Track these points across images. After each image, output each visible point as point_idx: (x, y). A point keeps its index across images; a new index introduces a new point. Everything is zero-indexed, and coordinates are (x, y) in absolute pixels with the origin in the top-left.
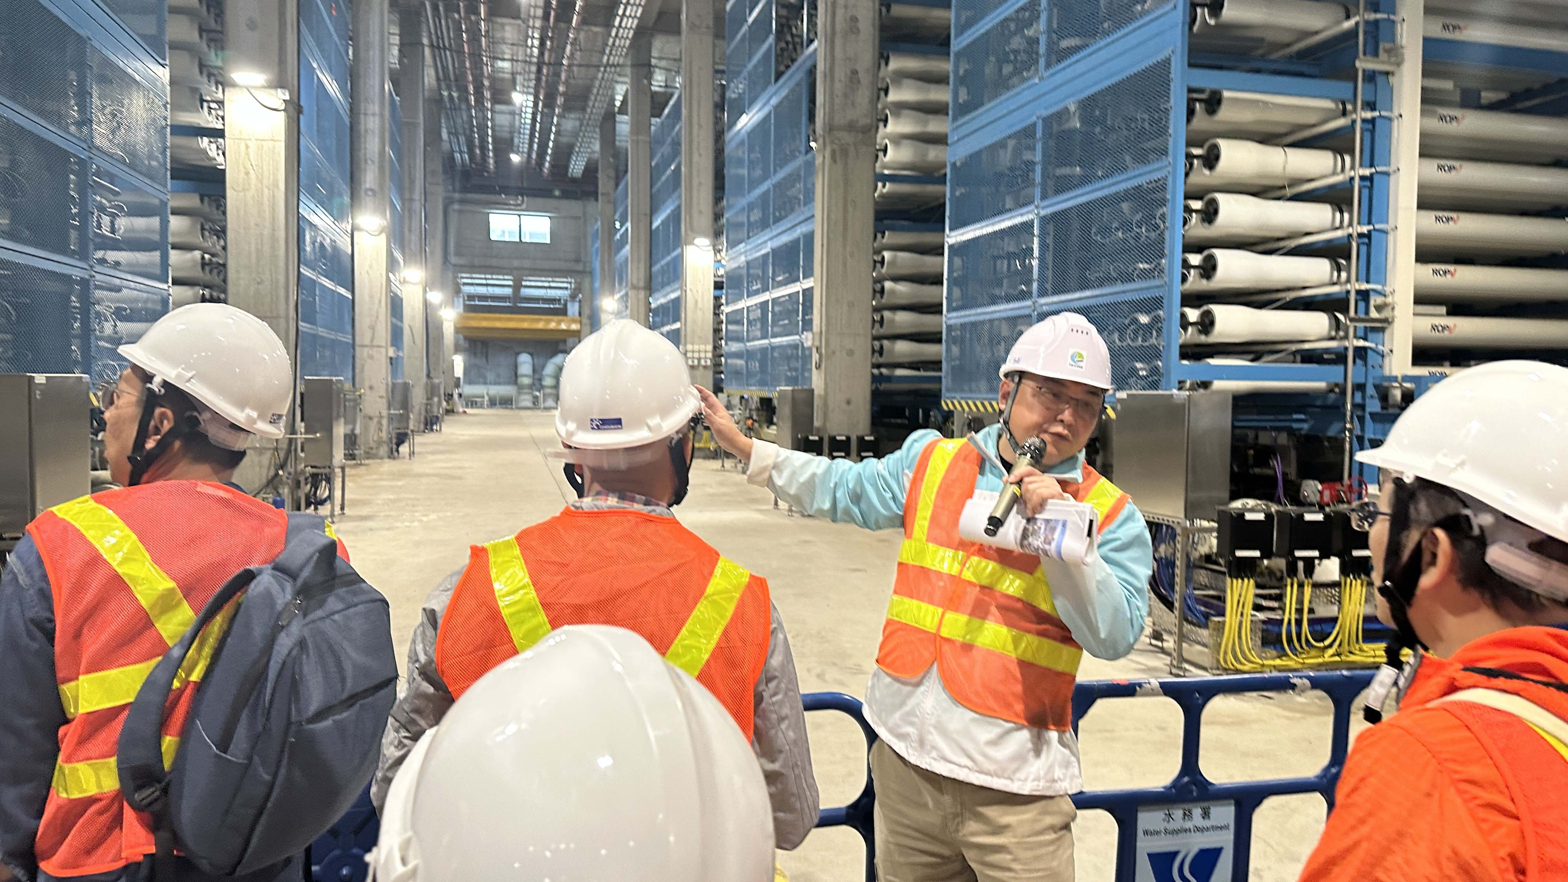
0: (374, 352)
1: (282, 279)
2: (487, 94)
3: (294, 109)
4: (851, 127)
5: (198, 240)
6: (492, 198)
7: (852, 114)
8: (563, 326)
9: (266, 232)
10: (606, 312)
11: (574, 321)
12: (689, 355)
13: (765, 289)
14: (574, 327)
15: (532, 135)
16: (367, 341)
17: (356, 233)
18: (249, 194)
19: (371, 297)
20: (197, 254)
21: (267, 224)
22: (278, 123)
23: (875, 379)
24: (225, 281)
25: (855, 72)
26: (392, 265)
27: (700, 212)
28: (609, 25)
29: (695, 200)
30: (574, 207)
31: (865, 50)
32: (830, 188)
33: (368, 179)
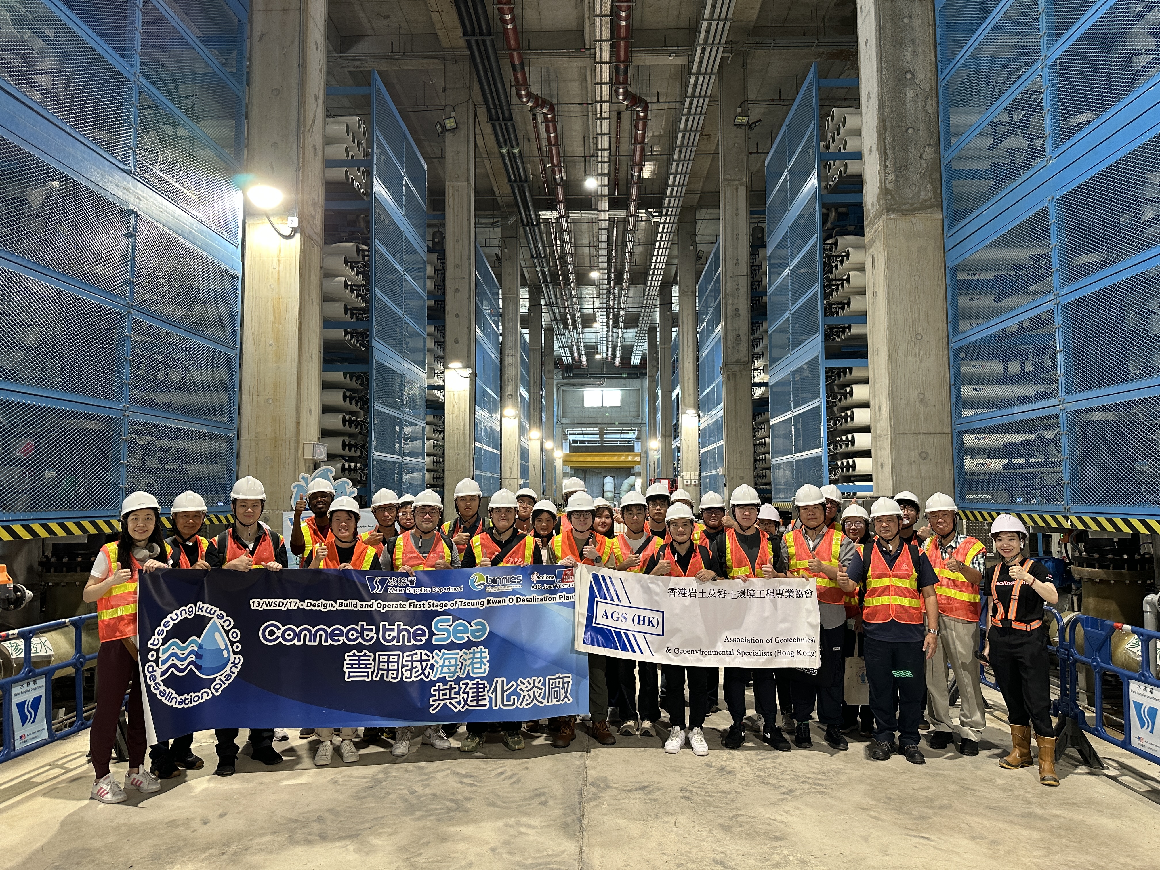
0: (511, 482)
1: (467, 452)
2: (579, 325)
3: (474, 375)
4: (737, 362)
5: (432, 435)
6: (586, 380)
7: (737, 356)
8: (630, 459)
9: (461, 432)
10: (652, 449)
11: (636, 455)
12: (685, 478)
13: (715, 442)
14: (637, 459)
15: (607, 344)
16: (508, 476)
17: (503, 419)
18: (455, 415)
19: (510, 452)
20: (432, 441)
21: (462, 428)
22: (467, 383)
24: (443, 454)
25: (738, 335)
26: (522, 430)
27: (690, 395)
28: (645, 283)
29: (686, 388)
30: (634, 383)
31: (743, 324)
32: (728, 393)
33: (509, 389)
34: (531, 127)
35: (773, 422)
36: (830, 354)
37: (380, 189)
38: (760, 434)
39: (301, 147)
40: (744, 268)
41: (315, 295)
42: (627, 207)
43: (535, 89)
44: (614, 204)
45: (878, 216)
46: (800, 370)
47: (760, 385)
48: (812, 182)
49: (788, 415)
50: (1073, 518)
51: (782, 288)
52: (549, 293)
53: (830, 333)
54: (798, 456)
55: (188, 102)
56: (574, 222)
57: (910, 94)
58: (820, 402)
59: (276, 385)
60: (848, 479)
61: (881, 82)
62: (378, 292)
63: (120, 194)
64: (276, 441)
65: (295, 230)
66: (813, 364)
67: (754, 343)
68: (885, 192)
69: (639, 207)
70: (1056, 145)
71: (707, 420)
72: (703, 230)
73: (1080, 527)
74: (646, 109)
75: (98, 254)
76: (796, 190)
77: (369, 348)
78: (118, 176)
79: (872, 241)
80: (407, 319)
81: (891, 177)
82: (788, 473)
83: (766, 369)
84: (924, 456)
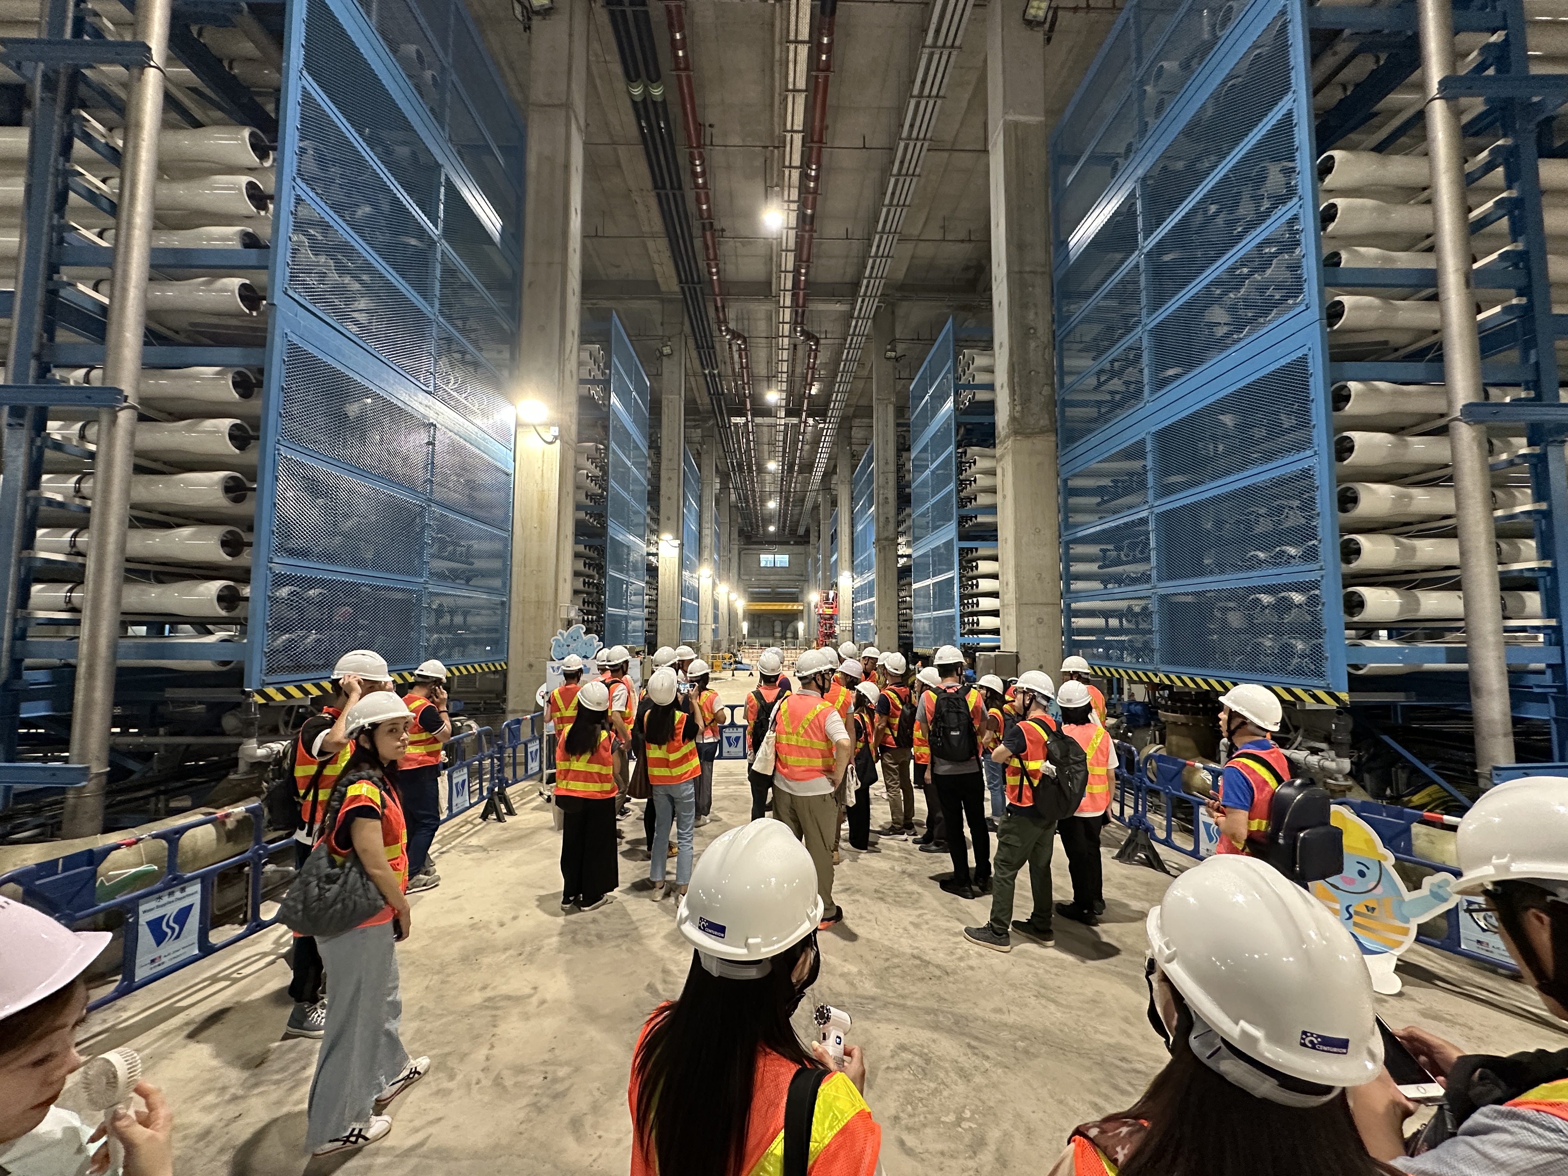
0: (707, 627)
1: (675, 606)
2: (758, 503)
3: (682, 545)
4: (886, 539)
5: (648, 592)
6: (761, 547)
7: (886, 534)
8: (795, 607)
9: (672, 590)
11: (800, 604)
12: (841, 625)
13: (867, 598)
14: (801, 607)
15: (779, 518)
16: (704, 623)
17: (700, 578)
18: (666, 575)
19: (705, 603)
20: (648, 597)
21: (673, 586)
22: (676, 551)
23: (900, 638)
24: (657, 606)
25: (887, 518)
26: (714, 585)
27: (846, 560)
28: (811, 473)
29: (844, 555)
30: (799, 549)
31: (891, 509)
32: (879, 563)
33: (706, 554)
34: (727, 354)
35: (914, 586)
36: (962, 537)
37: (614, 400)
38: (903, 594)
39: (562, 372)
40: (892, 467)
41: (570, 487)
42: (800, 416)
43: (732, 326)
44: (789, 413)
45: (1007, 437)
46: (938, 547)
47: (902, 556)
48: (949, 404)
49: (929, 582)
50: (1161, 675)
51: (924, 484)
52: (736, 479)
53: (962, 520)
54: (936, 614)
55: (472, 336)
56: (757, 425)
57: (1033, 345)
58: (954, 573)
59: (539, 559)
60: (972, 632)
61: (1011, 336)
62: (612, 483)
63: (422, 409)
64: (539, 604)
65: (556, 438)
66: (949, 544)
67: (899, 523)
68: (1013, 419)
69: (808, 416)
70: (1153, 392)
71: (859, 582)
72: (857, 434)
73: (1167, 682)
74: (817, 344)
75: (405, 459)
76: (935, 410)
77: (604, 527)
78: (422, 396)
79: (1002, 456)
80: (633, 502)
81: (1018, 408)
82: (927, 625)
83: (908, 544)
84: (1040, 621)
